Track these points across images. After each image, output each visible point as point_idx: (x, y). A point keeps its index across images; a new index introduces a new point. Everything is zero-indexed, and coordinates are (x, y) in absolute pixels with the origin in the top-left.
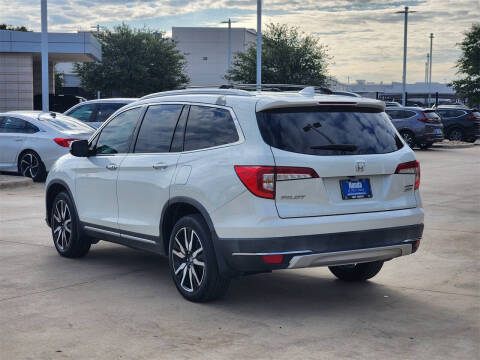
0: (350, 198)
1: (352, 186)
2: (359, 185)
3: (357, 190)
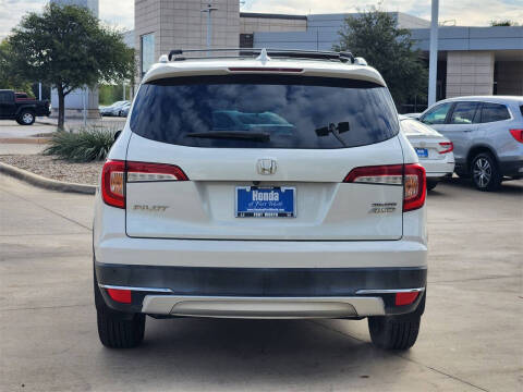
0: (251, 215)
2: (274, 197)
3: (267, 205)
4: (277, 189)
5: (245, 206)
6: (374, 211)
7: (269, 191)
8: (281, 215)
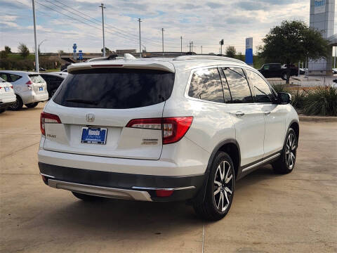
1: (91, 133)
2: (97, 133)
3: (94, 137)
4: (99, 129)
5: (85, 138)
6: (144, 143)
7: (96, 130)
8: (99, 143)
